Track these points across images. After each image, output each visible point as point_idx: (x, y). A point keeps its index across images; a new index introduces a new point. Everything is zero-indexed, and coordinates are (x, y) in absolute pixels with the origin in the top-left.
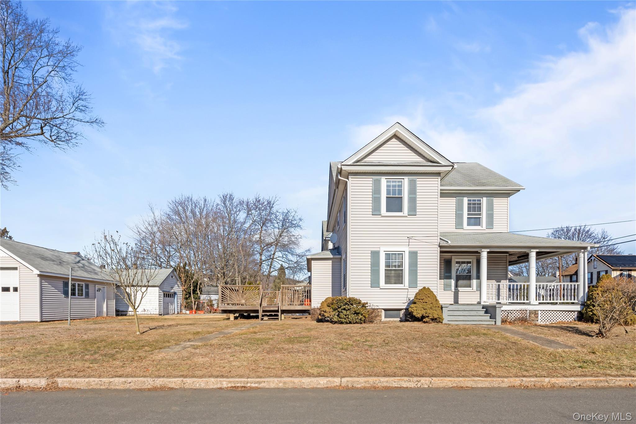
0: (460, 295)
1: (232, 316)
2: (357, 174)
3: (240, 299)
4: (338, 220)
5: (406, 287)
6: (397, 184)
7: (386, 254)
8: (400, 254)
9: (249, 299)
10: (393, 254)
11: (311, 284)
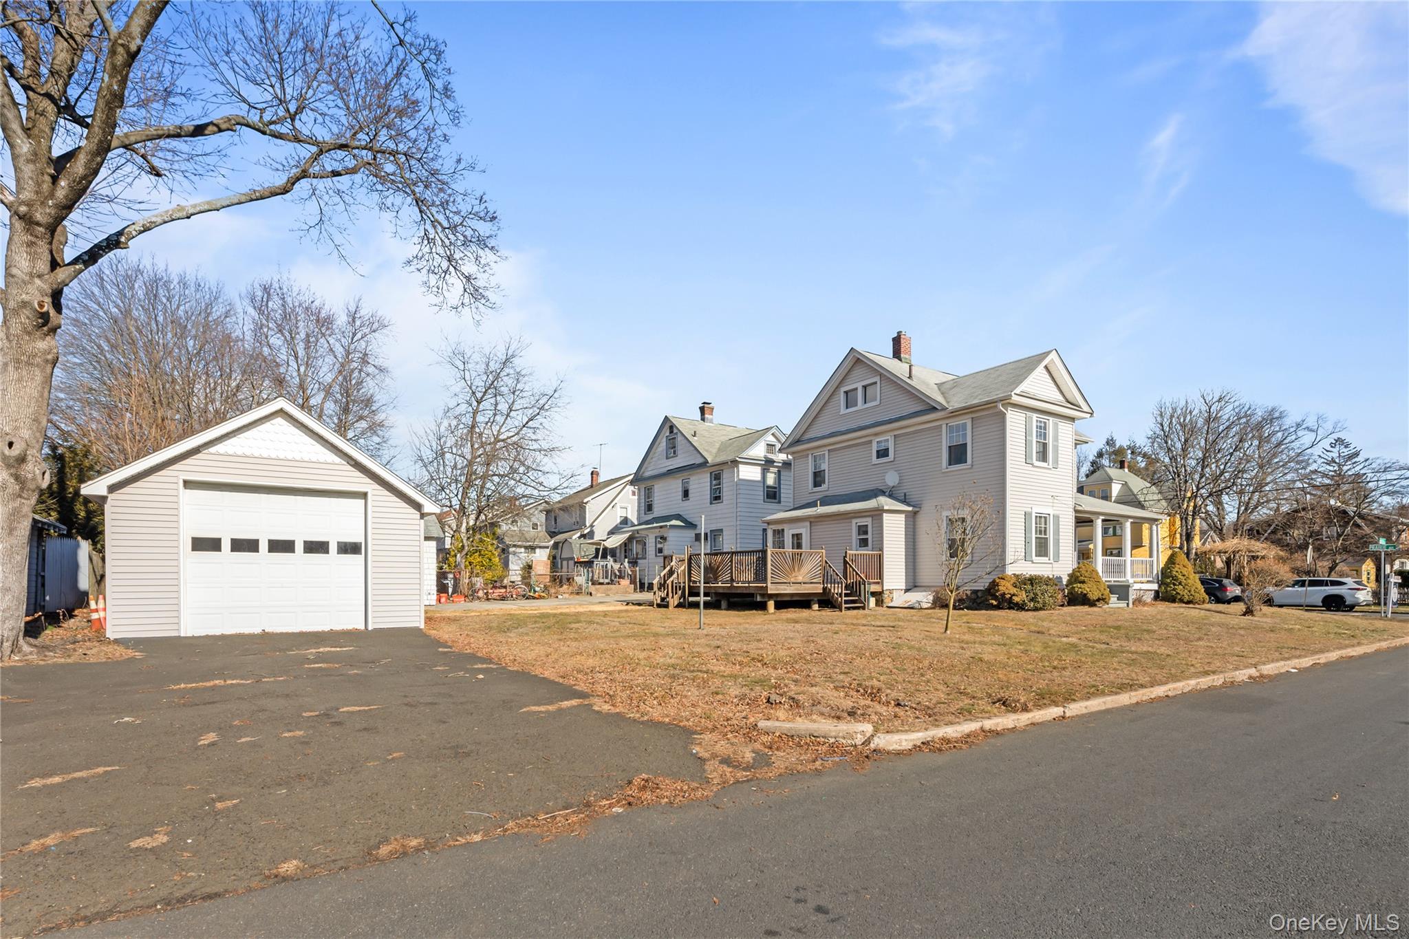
1: (771, 604)
2: (1015, 405)
3: (797, 574)
4: (875, 448)
5: (1052, 561)
6: (1043, 425)
7: (1036, 517)
8: (1045, 518)
9: (807, 574)
10: (1040, 517)
11: (881, 549)
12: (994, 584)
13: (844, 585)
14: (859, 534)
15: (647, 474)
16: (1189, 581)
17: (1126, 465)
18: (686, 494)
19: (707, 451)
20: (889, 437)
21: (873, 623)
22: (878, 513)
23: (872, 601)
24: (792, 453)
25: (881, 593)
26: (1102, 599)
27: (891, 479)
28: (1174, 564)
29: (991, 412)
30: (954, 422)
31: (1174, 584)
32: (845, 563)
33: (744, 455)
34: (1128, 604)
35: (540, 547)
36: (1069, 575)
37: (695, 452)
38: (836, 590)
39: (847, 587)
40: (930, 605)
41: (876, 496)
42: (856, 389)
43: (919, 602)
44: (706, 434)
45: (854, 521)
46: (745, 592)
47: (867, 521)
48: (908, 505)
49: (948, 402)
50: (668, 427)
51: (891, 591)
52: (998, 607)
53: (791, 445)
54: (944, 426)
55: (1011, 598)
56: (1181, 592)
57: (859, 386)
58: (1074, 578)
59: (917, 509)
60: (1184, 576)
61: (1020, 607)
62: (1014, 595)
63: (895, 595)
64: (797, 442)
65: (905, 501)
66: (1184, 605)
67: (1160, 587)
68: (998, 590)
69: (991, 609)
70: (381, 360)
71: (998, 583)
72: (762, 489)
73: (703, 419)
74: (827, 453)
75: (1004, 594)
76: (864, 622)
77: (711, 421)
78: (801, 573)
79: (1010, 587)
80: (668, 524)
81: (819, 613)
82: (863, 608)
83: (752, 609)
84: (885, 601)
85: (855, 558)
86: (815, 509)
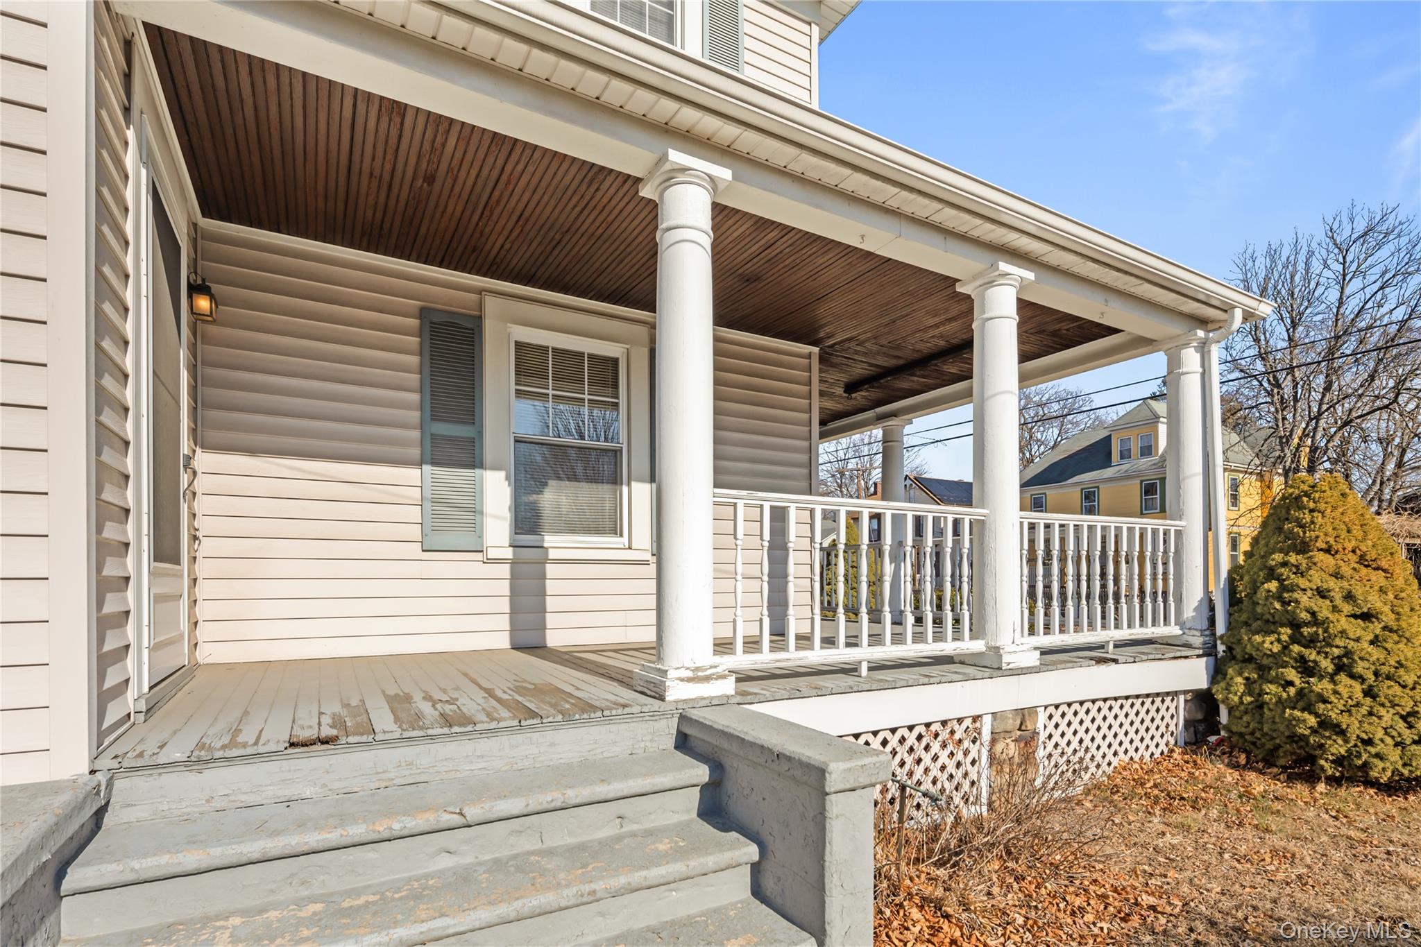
0: (557, 582)
56: (1353, 724)
66: (1371, 803)
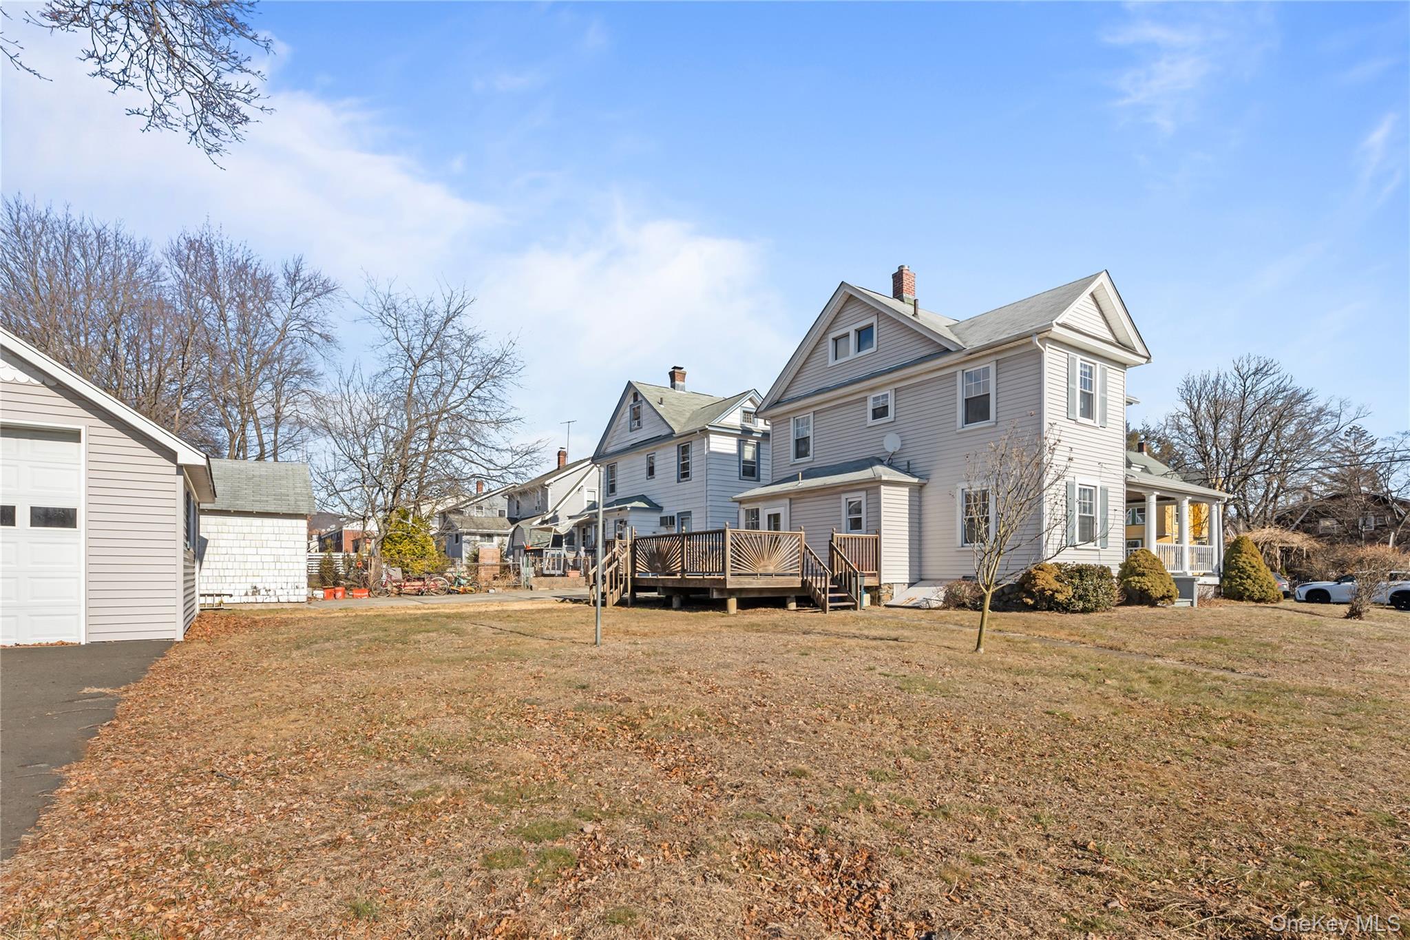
1: (732, 603)
2: (1055, 341)
3: (766, 562)
4: (870, 406)
5: (1099, 548)
6: (1088, 371)
7: (1080, 489)
8: (1091, 491)
9: (781, 562)
10: (1085, 490)
11: (878, 532)
12: (1029, 578)
13: (829, 578)
14: (850, 513)
15: (610, 450)
16: (1260, 574)
17: (1145, 448)
18: (651, 471)
19: (674, 420)
20: (888, 392)
21: (866, 632)
22: (873, 486)
23: (867, 598)
24: (771, 418)
25: (878, 588)
26: (1167, 597)
27: (891, 444)
28: (1240, 552)
29: (1022, 351)
30: (972, 368)
31: (1241, 578)
32: (832, 548)
33: (715, 423)
34: (1192, 603)
35: (499, 535)
36: (1121, 566)
37: (661, 422)
38: (818, 584)
39: (833, 581)
40: (941, 603)
41: (871, 465)
42: (847, 335)
43: (927, 600)
44: (675, 402)
45: (844, 496)
46: (698, 586)
47: (860, 497)
48: (913, 476)
49: (964, 343)
50: (632, 393)
51: (890, 586)
52: (1033, 608)
53: (770, 407)
54: (959, 375)
55: (1052, 595)
56: (1250, 588)
57: (851, 330)
58: (1128, 569)
59: (925, 481)
60: (1253, 567)
61: (1065, 608)
62: (1057, 591)
63: (896, 590)
64: (778, 403)
65: (908, 471)
66: (1254, 604)
67: (1221, 580)
68: (1035, 585)
69: (1025, 611)
70: (328, 328)
71: (1034, 575)
72: (737, 464)
73: (673, 386)
74: (811, 415)
75: (1044, 590)
76: (854, 631)
77: (683, 389)
78: (773, 560)
79: (1052, 581)
80: (629, 505)
81: (795, 614)
82: (855, 608)
83: (707, 610)
84: (883, 598)
85: (844, 542)
86: (796, 483)
